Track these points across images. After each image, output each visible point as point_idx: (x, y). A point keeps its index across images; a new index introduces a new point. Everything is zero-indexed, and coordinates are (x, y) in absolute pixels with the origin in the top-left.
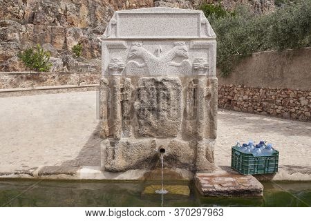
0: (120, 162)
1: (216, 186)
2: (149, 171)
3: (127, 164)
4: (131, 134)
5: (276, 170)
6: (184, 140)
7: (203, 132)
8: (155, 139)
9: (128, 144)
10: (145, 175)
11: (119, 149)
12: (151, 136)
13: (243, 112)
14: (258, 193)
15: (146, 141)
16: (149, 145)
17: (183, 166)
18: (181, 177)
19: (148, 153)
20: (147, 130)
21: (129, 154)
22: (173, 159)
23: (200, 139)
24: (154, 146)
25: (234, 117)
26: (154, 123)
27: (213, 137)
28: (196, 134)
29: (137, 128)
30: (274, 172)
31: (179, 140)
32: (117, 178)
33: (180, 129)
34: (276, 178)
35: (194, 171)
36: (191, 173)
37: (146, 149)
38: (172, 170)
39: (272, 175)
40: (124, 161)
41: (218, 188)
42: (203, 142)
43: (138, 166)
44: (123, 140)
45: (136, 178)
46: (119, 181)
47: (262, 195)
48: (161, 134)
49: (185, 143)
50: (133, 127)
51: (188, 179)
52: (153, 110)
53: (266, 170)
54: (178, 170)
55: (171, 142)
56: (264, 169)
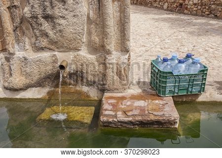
0: (18, 80)
1: (120, 114)
2: (53, 89)
3: (28, 81)
4: (28, 47)
5: (202, 89)
6: (90, 53)
7: (112, 44)
8: (56, 53)
9: (25, 59)
10: (48, 93)
11: (15, 65)
12: (50, 49)
13: (192, 15)
14: (172, 124)
15: (46, 55)
16: (49, 60)
17: (90, 84)
18: (88, 96)
19: (49, 69)
20: (44, 42)
21: (28, 70)
22: (78, 76)
23: (109, 52)
24: (55, 61)
25: (182, 20)
26: (51, 33)
27: (125, 50)
28: (103, 46)
29: (33, 40)
30: (200, 92)
31: (84, 53)
32: (18, 97)
33: (84, 40)
34: (201, 99)
35: (103, 91)
36: (99, 92)
37: (46, 65)
38: (78, 88)
39: (197, 95)
40: (23, 78)
41: (121, 117)
42: (113, 56)
43: (39, 84)
44: (19, 54)
45: (39, 97)
46: (21, 100)
47: (177, 126)
48: (62, 47)
49: (92, 58)
50: (29, 38)
51: (96, 98)
52: (47, 17)
53: (190, 89)
54: (85, 89)
55: (75, 57)
56: (188, 89)
